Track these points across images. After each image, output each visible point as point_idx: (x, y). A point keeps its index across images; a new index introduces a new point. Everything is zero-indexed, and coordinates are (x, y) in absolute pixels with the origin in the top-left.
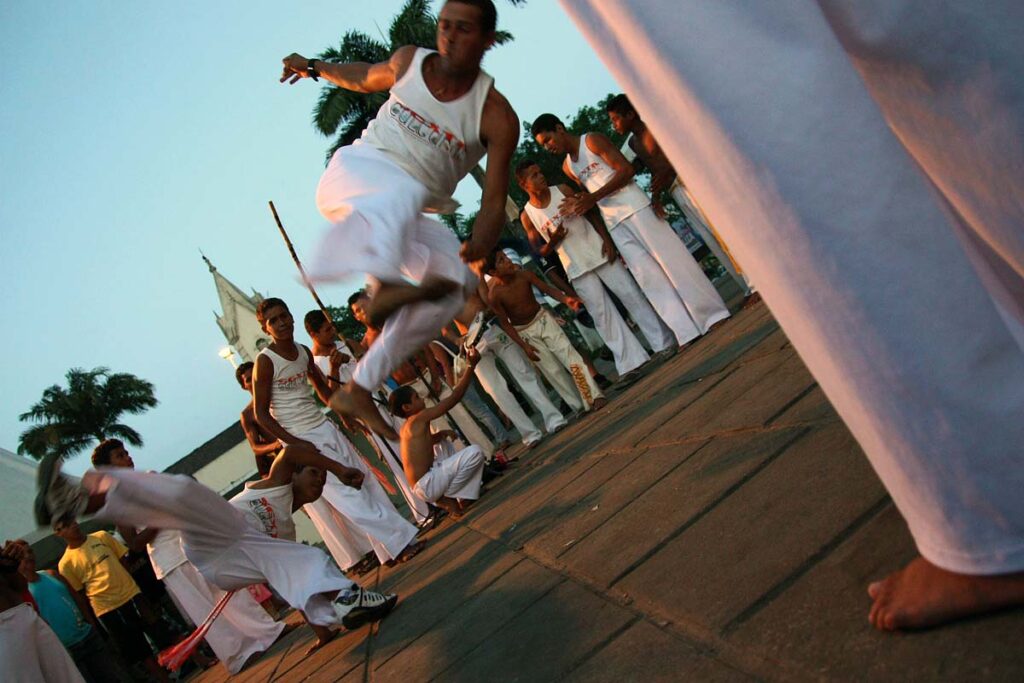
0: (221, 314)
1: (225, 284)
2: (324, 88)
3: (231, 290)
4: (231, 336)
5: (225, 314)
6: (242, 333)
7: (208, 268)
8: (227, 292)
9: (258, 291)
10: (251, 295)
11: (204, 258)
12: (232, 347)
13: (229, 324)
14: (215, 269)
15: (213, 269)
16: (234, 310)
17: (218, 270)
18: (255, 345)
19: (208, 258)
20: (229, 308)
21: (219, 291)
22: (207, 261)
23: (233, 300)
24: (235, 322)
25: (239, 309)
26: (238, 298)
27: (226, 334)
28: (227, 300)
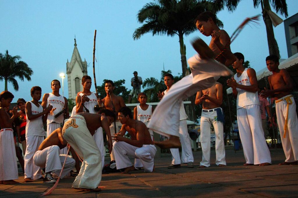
0: (69, 62)
1: (77, 52)
2: (148, 4)
3: (77, 56)
4: (68, 71)
5: (71, 63)
6: (72, 72)
7: (74, 43)
8: (76, 55)
9: (86, 61)
10: (83, 61)
11: (75, 39)
12: (67, 75)
13: (70, 66)
14: (76, 45)
15: (75, 45)
16: (75, 63)
17: (77, 46)
18: (75, 78)
19: (76, 40)
20: (73, 61)
21: (73, 53)
22: (75, 41)
23: (76, 59)
24: (73, 67)
25: (77, 63)
26: (78, 59)
27: (67, 69)
28: (74, 58)
